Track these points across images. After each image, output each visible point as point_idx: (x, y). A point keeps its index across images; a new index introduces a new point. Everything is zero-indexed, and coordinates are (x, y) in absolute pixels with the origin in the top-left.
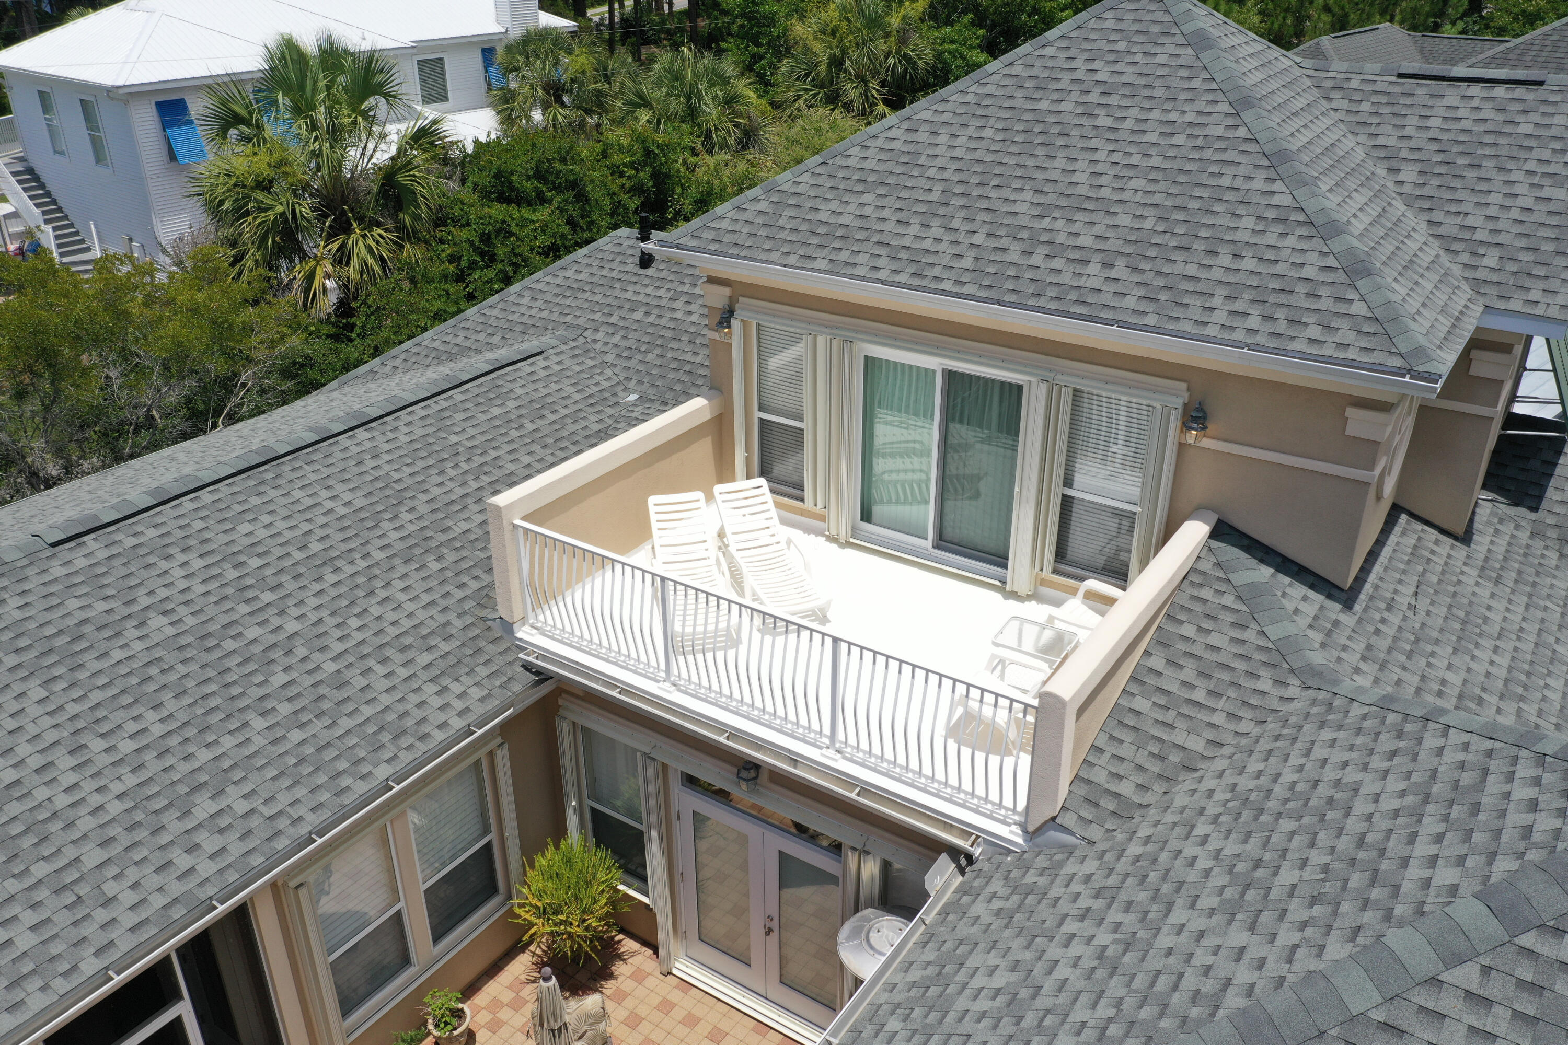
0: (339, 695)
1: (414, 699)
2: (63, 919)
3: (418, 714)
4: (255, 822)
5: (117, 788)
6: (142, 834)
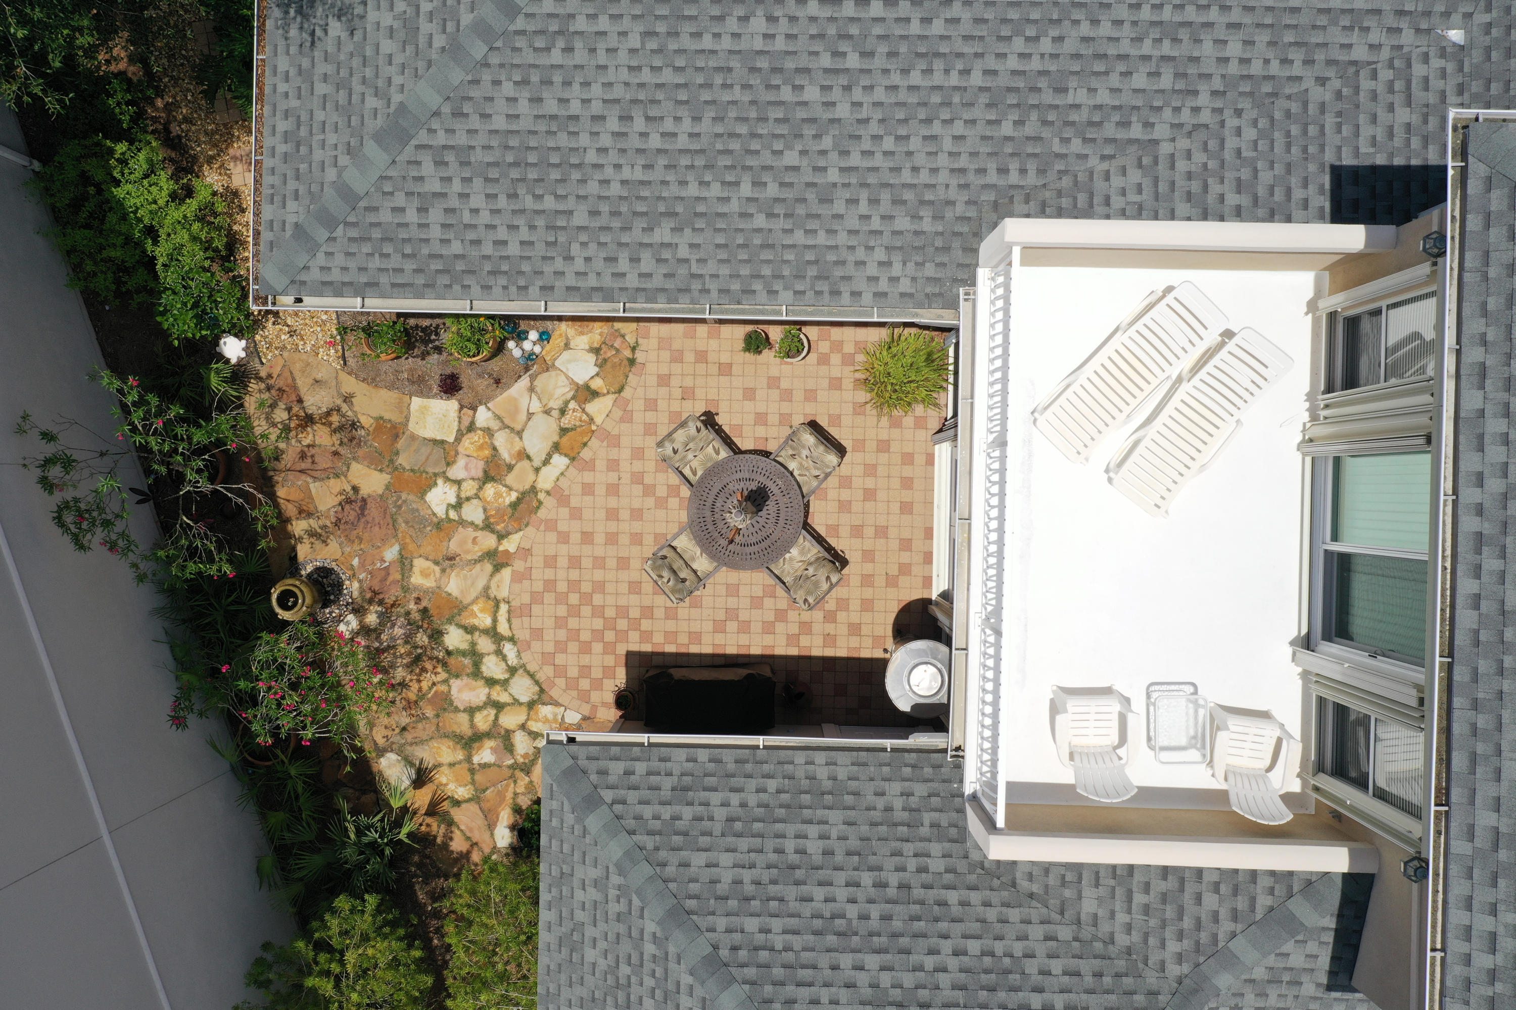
0: (816, 209)
1: (861, 254)
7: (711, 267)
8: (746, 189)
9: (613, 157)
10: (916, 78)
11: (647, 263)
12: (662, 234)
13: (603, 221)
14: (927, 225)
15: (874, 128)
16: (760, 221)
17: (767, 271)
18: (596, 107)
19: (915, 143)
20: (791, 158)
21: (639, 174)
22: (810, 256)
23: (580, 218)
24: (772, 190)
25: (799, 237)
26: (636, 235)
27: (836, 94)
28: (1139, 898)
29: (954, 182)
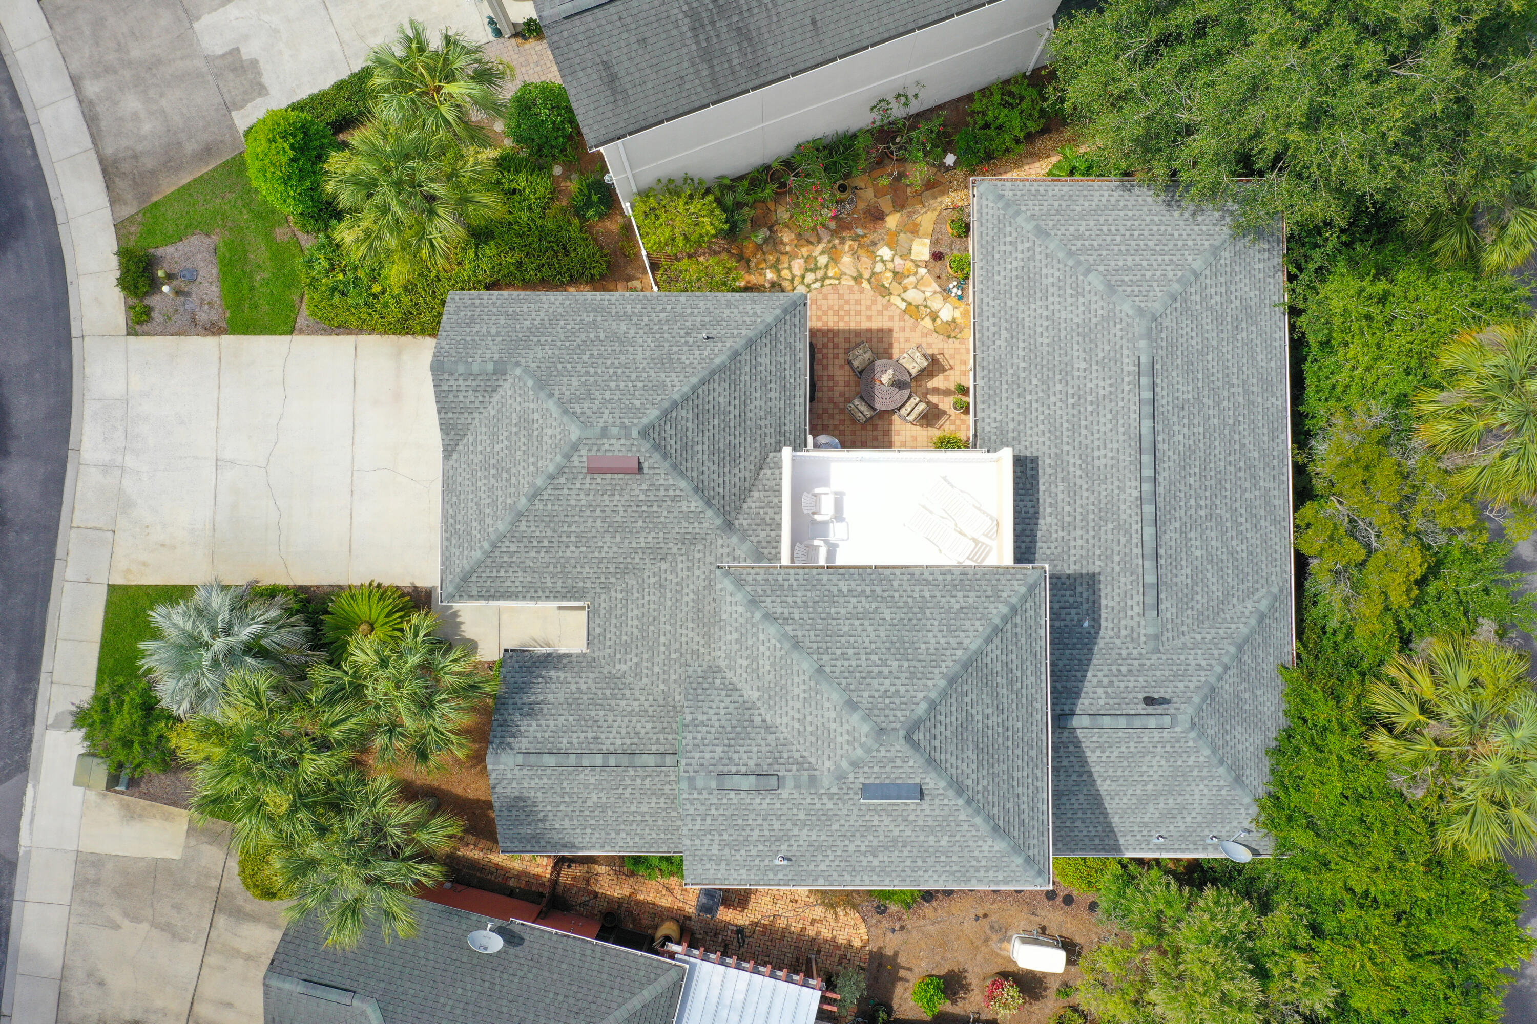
0: (1016, 392)
1: (999, 411)
2: (997, 288)
3: (993, 407)
4: (990, 343)
5: (1027, 319)
6: (1008, 317)
7: (992, 353)
8: (1022, 365)
9: (1033, 314)
10: (1065, 425)
11: (993, 329)
12: (1004, 334)
13: (1009, 312)
14: (1011, 435)
15: (1047, 411)
16: (1011, 371)
17: (991, 375)
18: (1051, 307)
19: (1041, 427)
20: (1035, 381)
21: (1027, 324)
22: (998, 391)
23: (1010, 303)
24: (1022, 375)
25: (1005, 386)
26: (1004, 325)
27: (1059, 396)
28: (761, 511)
29: (1028, 444)
